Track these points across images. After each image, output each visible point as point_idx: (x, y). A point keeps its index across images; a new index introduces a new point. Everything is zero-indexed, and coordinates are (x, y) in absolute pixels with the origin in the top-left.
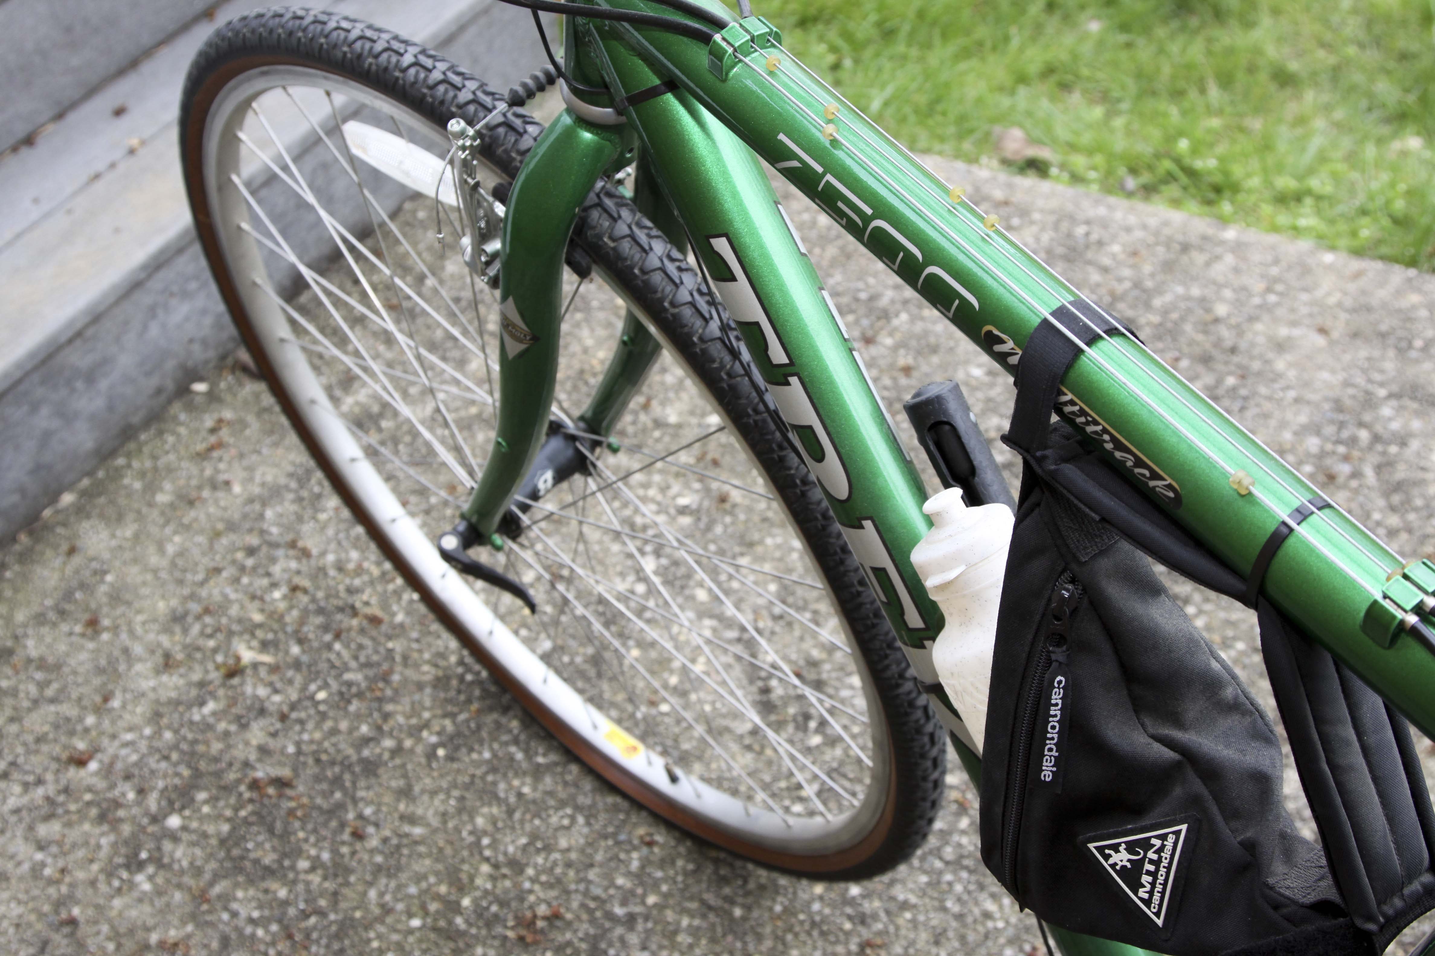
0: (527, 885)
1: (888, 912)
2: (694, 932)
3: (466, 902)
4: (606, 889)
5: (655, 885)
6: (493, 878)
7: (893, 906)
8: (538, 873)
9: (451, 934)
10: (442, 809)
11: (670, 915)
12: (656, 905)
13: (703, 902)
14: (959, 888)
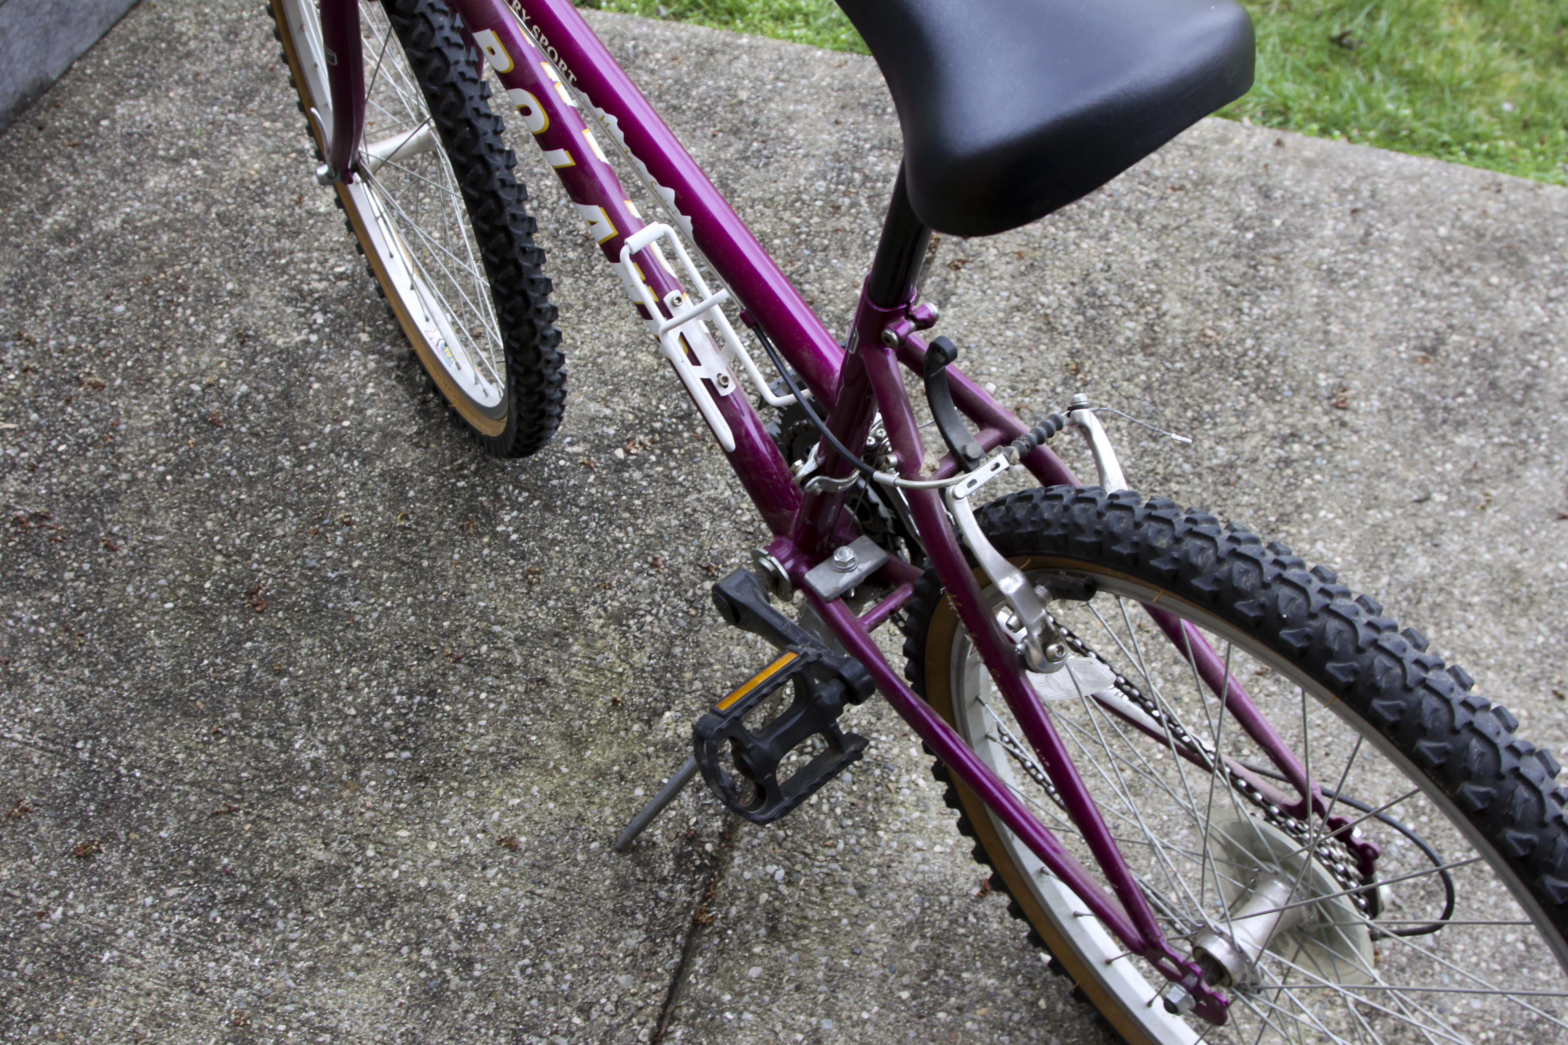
0: (255, 566)
1: (541, 549)
2: (394, 582)
3: (207, 585)
4: (318, 561)
5: (358, 553)
6: (226, 565)
7: (545, 544)
8: (263, 556)
9: (199, 610)
10: (176, 519)
11: (372, 573)
12: (359, 567)
13: (397, 559)
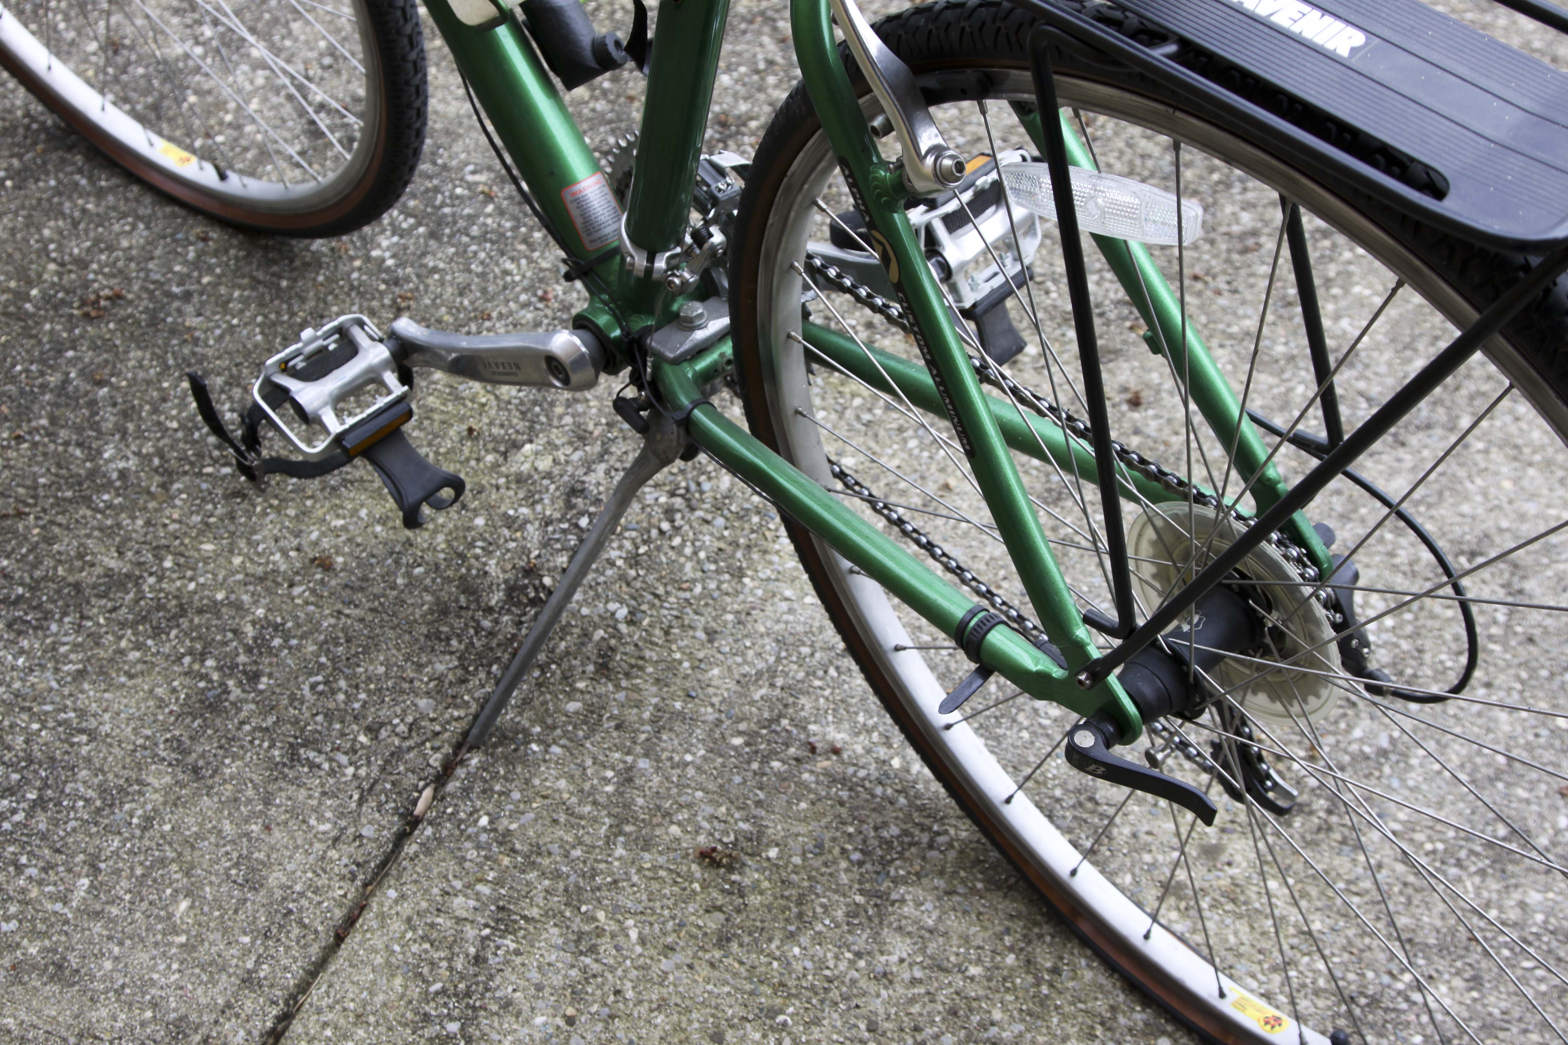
14: (482, 255)
